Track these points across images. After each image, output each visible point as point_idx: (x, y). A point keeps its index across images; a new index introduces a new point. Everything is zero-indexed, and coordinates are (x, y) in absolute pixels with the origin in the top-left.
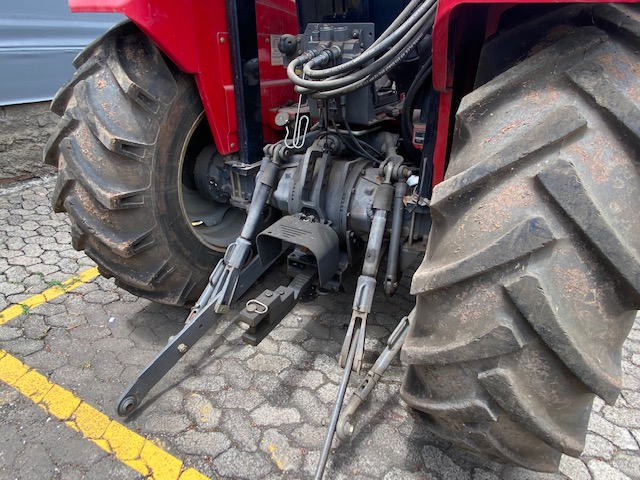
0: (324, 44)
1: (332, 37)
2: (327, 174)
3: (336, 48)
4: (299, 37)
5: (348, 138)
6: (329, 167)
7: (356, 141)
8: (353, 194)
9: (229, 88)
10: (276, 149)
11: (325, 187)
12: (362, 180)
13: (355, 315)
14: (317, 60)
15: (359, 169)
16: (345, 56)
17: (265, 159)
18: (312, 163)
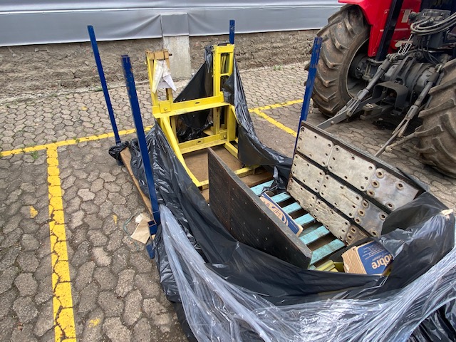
0: (427, 17)
1: (432, 15)
2: (412, 66)
3: (432, 19)
4: (419, 13)
5: (427, 53)
6: (414, 64)
7: (430, 55)
8: (421, 75)
9: (382, 31)
10: (392, 56)
11: (410, 71)
12: (426, 71)
13: (405, 119)
14: (422, 24)
15: (427, 66)
16: (435, 22)
17: (386, 60)
18: (407, 61)
